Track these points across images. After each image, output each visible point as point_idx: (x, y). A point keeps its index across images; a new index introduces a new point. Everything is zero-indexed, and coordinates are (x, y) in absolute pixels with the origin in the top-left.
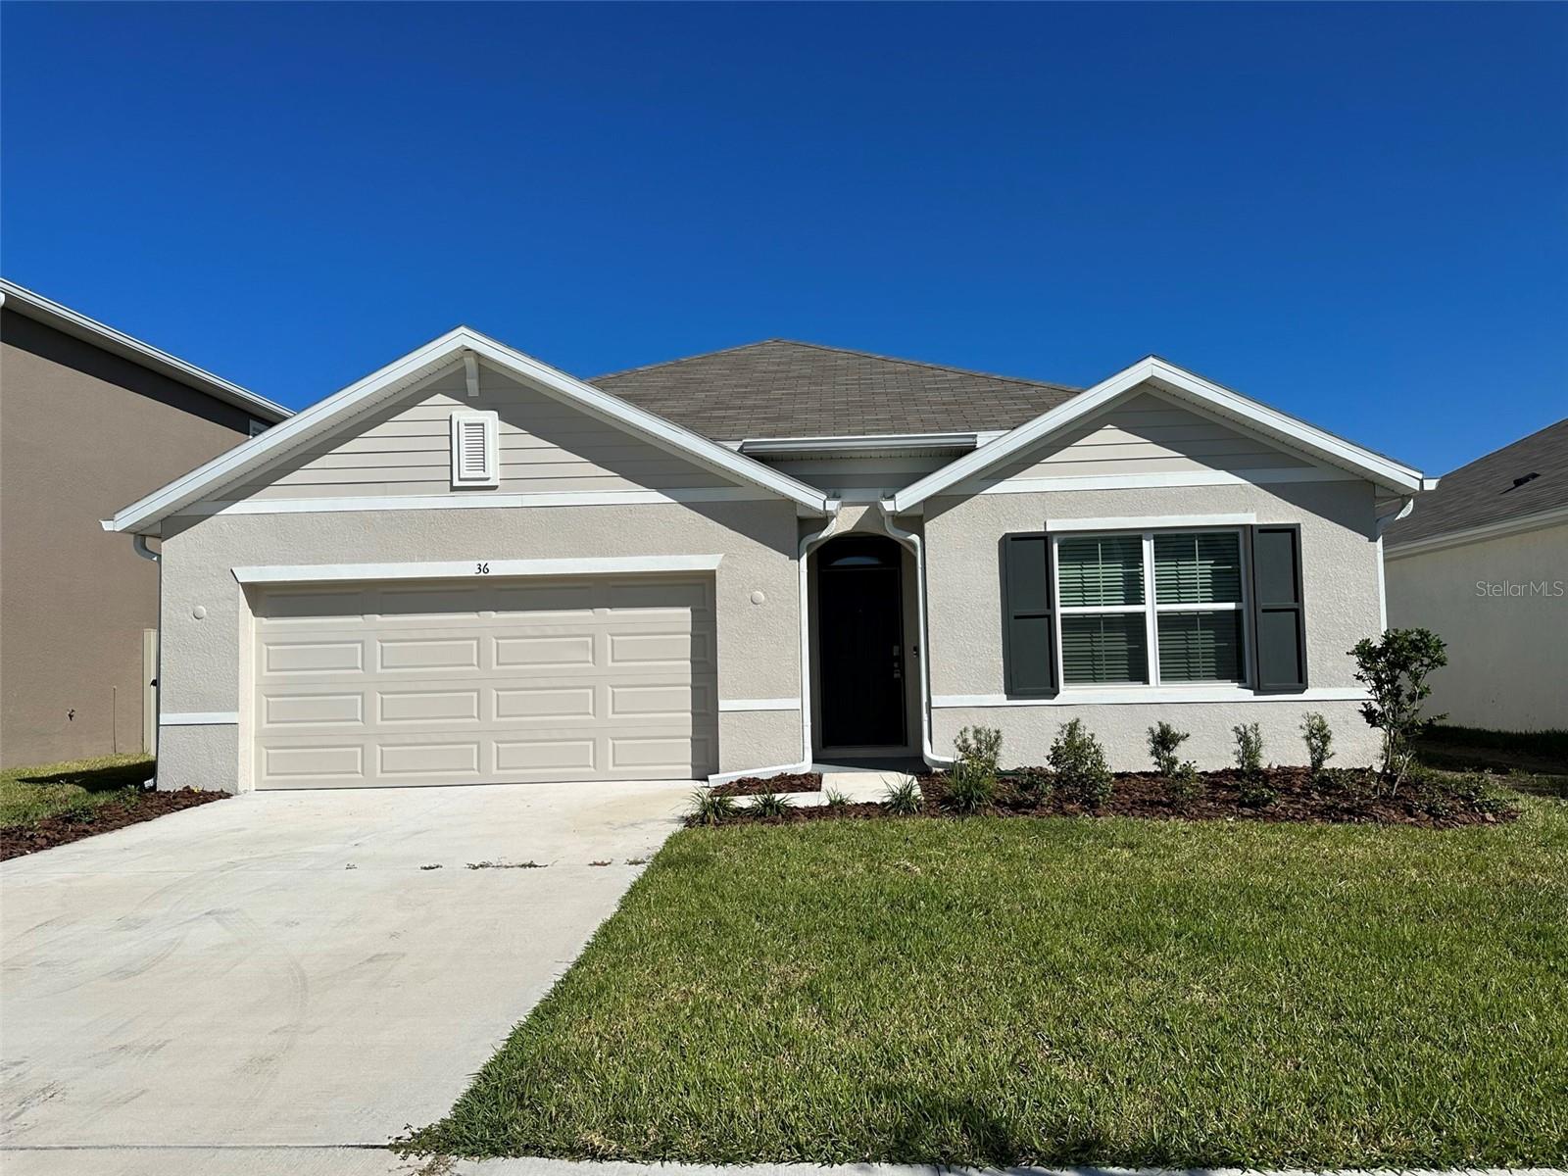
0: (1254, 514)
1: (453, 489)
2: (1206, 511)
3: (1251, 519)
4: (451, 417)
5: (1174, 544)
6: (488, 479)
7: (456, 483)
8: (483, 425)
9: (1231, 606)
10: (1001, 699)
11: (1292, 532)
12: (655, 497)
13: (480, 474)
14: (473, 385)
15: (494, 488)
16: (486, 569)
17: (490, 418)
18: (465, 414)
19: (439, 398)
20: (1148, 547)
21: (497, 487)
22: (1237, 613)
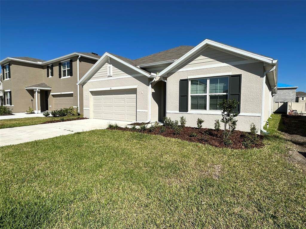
0: (231, 73)
1: (107, 77)
2: (220, 72)
4: (107, 66)
5: (214, 80)
9: (225, 94)
10: (178, 112)
11: (240, 76)
12: (130, 76)
13: (110, 74)
14: (109, 61)
15: (112, 76)
16: (111, 88)
18: (109, 65)
19: (106, 63)
20: (208, 81)
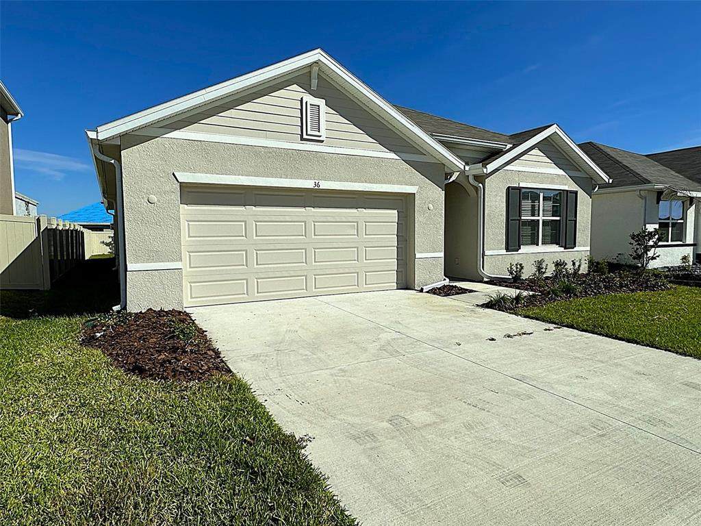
0: (567, 186)
1: (302, 139)
3: (566, 188)
4: (302, 98)
6: (320, 136)
7: (305, 136)
8: (319, 106)
9: (558, 218)
10: (504, 252)
11: (576, 193)
12: (393, 155)
13: (317, 133)
14: (314, 82)
16: (318, 185)
17: (321, 102)
18: (309, 99)
19: (295, 87)
20: (542, 195)
21: (323, 141)
22: (560, 220)
